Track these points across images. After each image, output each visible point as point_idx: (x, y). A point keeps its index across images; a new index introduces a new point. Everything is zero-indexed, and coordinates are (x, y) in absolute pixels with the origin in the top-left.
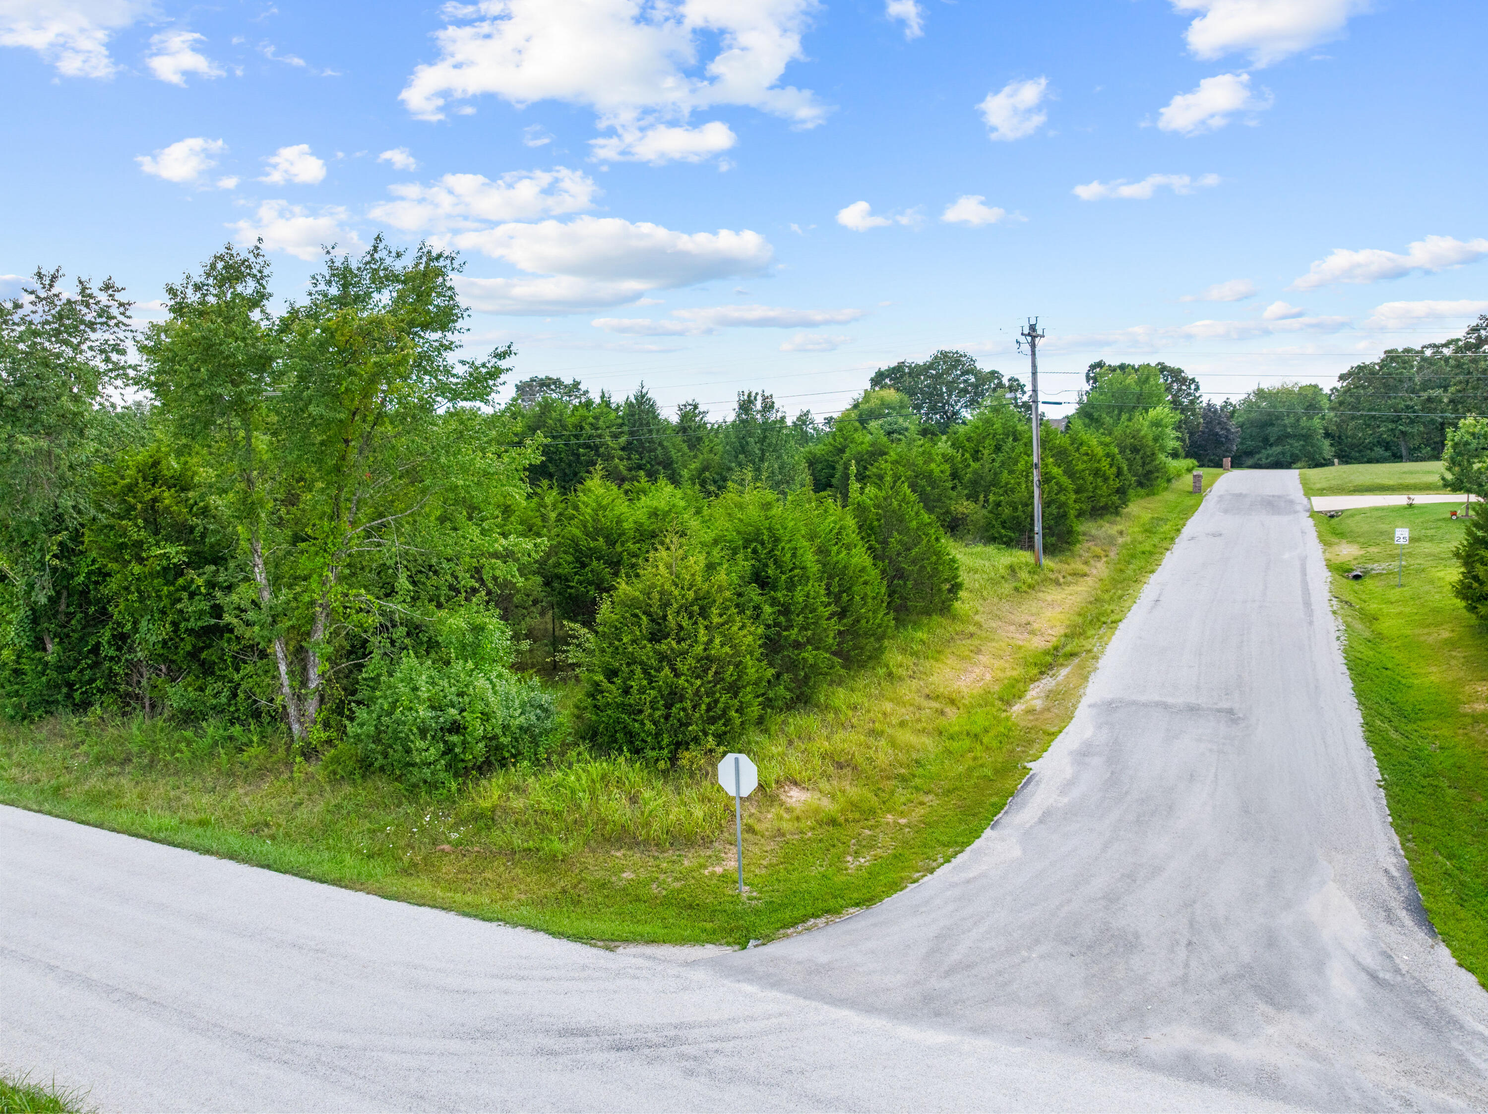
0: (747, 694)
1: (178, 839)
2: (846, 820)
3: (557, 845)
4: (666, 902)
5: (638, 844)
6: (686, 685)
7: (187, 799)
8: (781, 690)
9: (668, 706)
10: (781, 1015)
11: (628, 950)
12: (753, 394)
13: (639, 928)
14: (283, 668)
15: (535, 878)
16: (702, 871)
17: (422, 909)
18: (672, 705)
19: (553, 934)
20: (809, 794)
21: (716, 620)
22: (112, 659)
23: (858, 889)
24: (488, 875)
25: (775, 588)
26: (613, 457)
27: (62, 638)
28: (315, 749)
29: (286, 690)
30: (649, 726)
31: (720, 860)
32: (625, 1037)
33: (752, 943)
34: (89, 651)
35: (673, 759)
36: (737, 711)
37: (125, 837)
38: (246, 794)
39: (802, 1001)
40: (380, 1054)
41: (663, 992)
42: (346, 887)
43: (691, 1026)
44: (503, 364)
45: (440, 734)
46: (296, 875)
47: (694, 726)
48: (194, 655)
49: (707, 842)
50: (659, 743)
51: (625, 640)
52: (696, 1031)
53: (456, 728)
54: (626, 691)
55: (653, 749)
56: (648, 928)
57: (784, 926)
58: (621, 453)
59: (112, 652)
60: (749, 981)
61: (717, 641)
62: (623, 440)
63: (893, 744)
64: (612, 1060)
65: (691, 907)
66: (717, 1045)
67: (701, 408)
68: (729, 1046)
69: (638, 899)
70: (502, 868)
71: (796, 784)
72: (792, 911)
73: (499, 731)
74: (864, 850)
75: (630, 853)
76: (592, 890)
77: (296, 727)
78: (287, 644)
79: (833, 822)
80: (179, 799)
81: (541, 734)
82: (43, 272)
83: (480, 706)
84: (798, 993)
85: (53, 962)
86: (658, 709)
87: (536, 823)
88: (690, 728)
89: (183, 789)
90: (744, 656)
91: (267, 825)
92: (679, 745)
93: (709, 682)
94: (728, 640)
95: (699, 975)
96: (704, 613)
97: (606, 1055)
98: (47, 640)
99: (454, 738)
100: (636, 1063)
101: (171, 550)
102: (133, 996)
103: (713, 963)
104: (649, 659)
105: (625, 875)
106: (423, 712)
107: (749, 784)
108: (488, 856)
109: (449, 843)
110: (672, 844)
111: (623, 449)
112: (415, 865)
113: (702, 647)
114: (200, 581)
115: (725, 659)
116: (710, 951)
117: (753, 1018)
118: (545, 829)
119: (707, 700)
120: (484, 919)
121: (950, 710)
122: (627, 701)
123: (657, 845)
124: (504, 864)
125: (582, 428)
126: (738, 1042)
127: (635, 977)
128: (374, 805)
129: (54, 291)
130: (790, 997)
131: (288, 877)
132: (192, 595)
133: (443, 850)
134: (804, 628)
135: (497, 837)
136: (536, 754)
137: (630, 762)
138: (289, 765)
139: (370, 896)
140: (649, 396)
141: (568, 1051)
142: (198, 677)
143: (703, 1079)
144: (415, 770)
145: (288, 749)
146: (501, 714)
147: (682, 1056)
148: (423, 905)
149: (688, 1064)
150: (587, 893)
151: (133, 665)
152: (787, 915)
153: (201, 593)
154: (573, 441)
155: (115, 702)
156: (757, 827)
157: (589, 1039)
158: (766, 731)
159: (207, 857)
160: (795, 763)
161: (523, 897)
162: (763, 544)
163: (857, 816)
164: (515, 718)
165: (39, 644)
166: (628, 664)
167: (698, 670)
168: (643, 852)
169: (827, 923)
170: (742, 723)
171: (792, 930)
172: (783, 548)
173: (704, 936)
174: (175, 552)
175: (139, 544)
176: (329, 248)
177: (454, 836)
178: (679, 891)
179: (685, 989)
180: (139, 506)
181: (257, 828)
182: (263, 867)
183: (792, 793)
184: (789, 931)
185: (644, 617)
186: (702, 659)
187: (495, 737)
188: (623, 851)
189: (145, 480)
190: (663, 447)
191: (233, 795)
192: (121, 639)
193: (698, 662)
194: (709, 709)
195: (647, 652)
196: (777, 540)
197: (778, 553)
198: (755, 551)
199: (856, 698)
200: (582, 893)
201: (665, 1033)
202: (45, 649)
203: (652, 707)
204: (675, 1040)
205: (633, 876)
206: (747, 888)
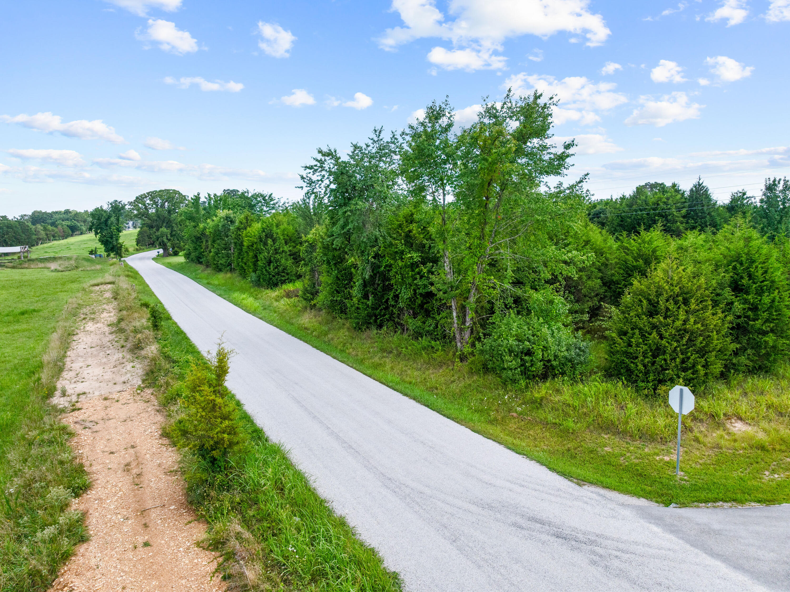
0: (712, 357)
1: (397, 387)
2: (774, 449)
3: (571, 424)
4: (626, 469)
5: (619, 433)
6: (667, 344)
7: (409, 372)
8: (743, 359)
9: (654, 356)
10: (669, 550)
11: (590, 488)
12: (777, 179)
13: (602, 479)
14: (455, 314)
15: (555, 439)
16: (655, 457)
17: (489, 440)
18: (658, 356)
19: (550, 469)
20: (750, 428)
21: (693, 307)
22: (393, 306)
23: (764, 492)
24: (531, 432)
25: (747, 293)
26: (677, 222)
27: (375, 294)
28: (466, 357)
29: (456, 325)
30: (641, 367)
31: (668, 453)
32: (564, 532)
33: (673, 505)
34: (385, 302)
35: (655, 389)
36: (703, 366)
37: (377, 383)
38: (433, 373)
39: (688, 547)
40: (437, 501)
41: (599, 515)
42: (457, 422)
43: (607, 538)
44: (570, 151)
45: (520, 355)
46: (438, 412)
47: (670, 371)
48: (421, 306)
49: (663, 441)
50: (647, 378)
51: (631, 314)
52: (609, 542)
53: (529, 353)
54: (629, 345)
55: (643, 381)
56: (608, 480)
57: (698, 501)
58: (682, 219)
59: (393, 303)
60: (657, 525)
61: (692, 320)
62: (684, 211)
64: (552, 541)
65: (640, 475)
66: (618, 553)
67: (748, 195)
68: (626, 556)
69: (609, 464)
70: (539, 431)
71: (740, 419)
72: (707, 493)
73: (552, 358)
74: (781, 470)
75: (613, 437)
76: (584, 452)
77: (459, 344)
78: (457, 303)
79: (763, 448)
80: (406, 371)
81: (578, 364)
82: (376, 129)
83: (544, 343)
84: (688, 541)
85: (329, 426)
86: (648, 358)
87: (563, 411)
88: (667, 372)
89: (409, 367)
90: (712, 332)
91: (437, 389)
92: (659, 381)
93: (683, 345)
94: (703, 321)
95: (627, 512)
96: (686, 302)
97: (549, 537)
98: (370, 295)
99: (527, 358)
100: (565, 547)
101: (415, 255)
102: (350, 447)
103: (639, 509)
104: (645, 326)
105: (606, 449)
106: (512, 341)
107: (688, 407)
108: (534, 423)
109: (516, 412)
110: (640, 438)
111: (684, 217)
112: (497, 420)
113: (681, 322)
114: (425, 270)
115: (697, 332)
116: (643, 502)
117: (649, 546)
118: (567, 415)
119: (681, 356)
120: (517, 453)
122: (629, 351)
123: (631, 436)
124: (541, 429)
125: (658, 205)
126: (633, 556)
127: (586, 503)
128: (485, 387)
129: (380, 138)
130: (681, 541)
131: (434, 412)
132: (421, 277)
133: (512, 416)
134: (767, 321)
135: (541, 414)
136: (574, 374)
137: (626, 386)
138: (453, 363)
139: (467, 429)
140: (704, 185)
141: (529, 529)
142: (423, 317)
143: (600, 569)
144: (505, 372)
145: (454, 354)
146: (554, 348)
147: (594, 553)
148: (490, 438)
149: (594, 558)
150: (581, 454)
151: (401, 310)
152: (703, 495)
153: (425, 276)
154: (652, 212)
155: (392, 326)
156: (701, 439)
157: (544, 526)
158: (728, 383)
159: (405, 397)
160: (743, 407)
161: (545, 448)
162: (741, 264)
163: (783, 448)
164: (561, 352)
165: (366, 296)
166: (632, 329)
167: (678, 337)
168: (620, 438)
169: (731, 507)
170: (706, 374)
171: (703, 504)
172: (757, 267)
173: (641, 493)
174: (416, 256)
175: (402, 253)
176: (485, 98)
177: (519, 409)
178: (636, 465)
179: (614, 517)
180: (403, 234)
181: (432, 389)
182: (426, 406)
183: (736, 425)
184: (701, 505)
185: (645, 301)
186: (680, 330)
187: (549, 361)
188: (608, 436)
189: (406, 222)
190: (711, 216)
191: (427, 373)
192: (396, 297)
193: (678, 331)
194: (683, 362)
195: (644, 322)
196: (753, 262)
197: (753, 270)
198: (735, 268)
200: (578, 453)
201: (589, 537)
202: (368, 300)
203: (644, 356)
204: (592, 542)
205: (610, 450)
206: (682, 473)
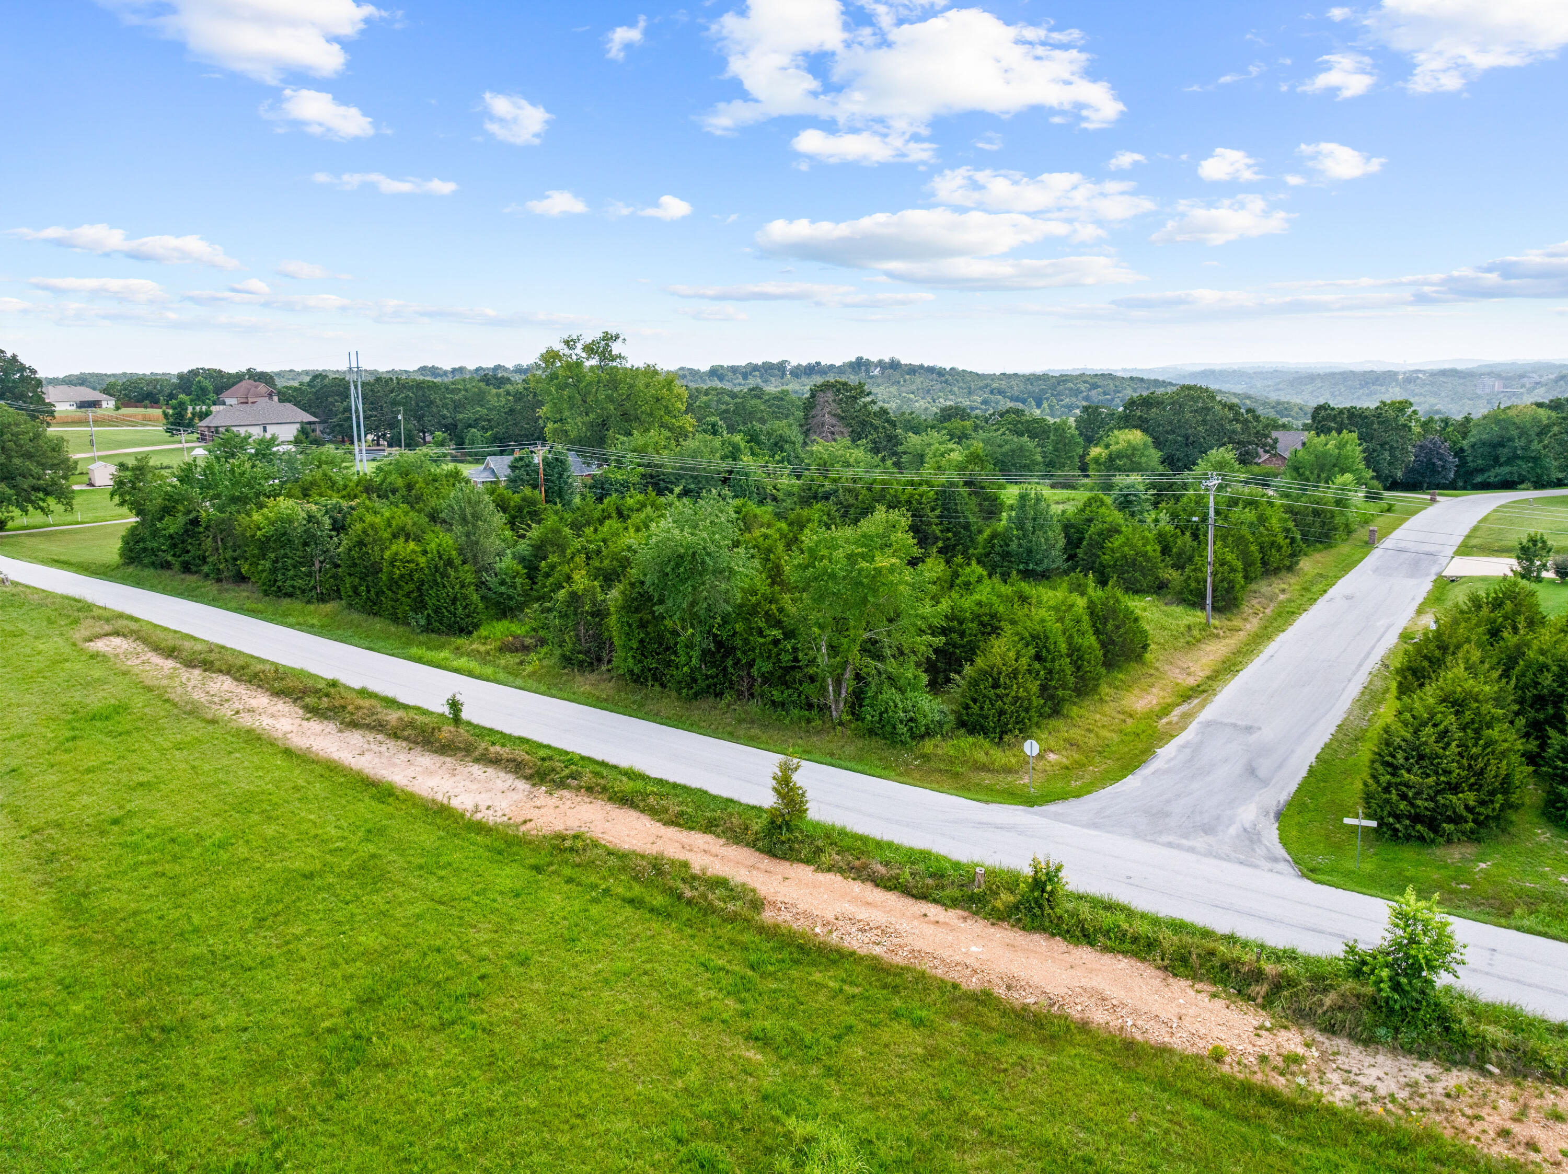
0: (1032, 713)
2: (1072, 768)
3: (959, 769)
4: (1003, 791)
5: (990, 771)
6: (1008, 708)
8: (1047, 709)
10: (1046, 825)
14: (831, 688)
15: (951, 779)
16: (1015, 782)
18: (1001, 716)
19: (966, 798)
20: (1057, 756)
21: (1021, 680)
22: (732, 674)
23: (1074, 792)
25: (1045, 661)
28: (844, 723)
29: (831, 697)
30: (991, 724)
31: (1022, 779)
33: (1036, 806)
34: (722, 670)
35: (1001, 738)
36: (1028, 719)
45: (907, 722)
47: (1010, 726)
49: (1017, 772)
50: (995, 731)
53: (913, 720)
54: (982, 708)
55: (992, 733)
56: (998, 799)
57: (1047, 802)
59: (733, 671)
61: (1021, 690)
63: (1097, 736)
65: (1013, 793)
69: (993, 789)
70: (937, 776)
71: (1053, 752)
72: (1050, 797)
73: (929, 722)
74: (1079, 779)
75: (987, 774)
76: (975, 785)
77: (834, 713)
78: (833, 678)
79: (1067, 768)
81: (944, 724)
83: (922, 712)
84: (1053, 820)
86: (995, 717)
87: (948, 760)
88: (1008, 726)
90: (1032, 695)
91: (834, 754)
92: (1003, 733)
93: (1017, 707)
94: (1026, 690)
96: (1015, 677)
99: (913, 725)
101: (776, 632)
104: (992, 696)
105: (986, 781)
106: (899, 713)
107: (1036, 751)
108: (931, 771)
109: (914, 765)
110: (1003, 772)
113: (1015, 692)
115: (1024, 697)
119: (1016, 715)
121: (1129, 721)
122: (981, 713)
123: (997, 772)
124: (939, 774)
130: (1049, 821)
133: (912, 768)
134: (1058, 680)
135: (933, 764)
136: (943, 733)
137: (984, 738)
138: (831, 730)
139: (894, 782)
144: (897, 736)
145: (830, 723)
146: (930, 715)
150: (973, 785)
152: (1048, 798)
155: (735, 694)
156: (1037, 768)
160: (1052, 742)
162: (1040, 640)
163: (1077, 766)
164: (935, 717)
166: (982, 697)
167: (1013, 702)
168: (992, 774)
169: (1063, 802)
173: (1018, 803)
177: (916, 763)
178: (1009, 788)
181: (830, 754)
183: (1051, 756)
184: (1049, 803)
185: (990, 677)
187: (928, 725)
188: (985, 773)
192: (735, 665)
193: (1013, 698)
194: (1016, 719)
195: (991, 693)
197: (1047, 644)
198: (1037, 644)
199: (1082, 712)
200: (971, 785)
203: (992, 716)
205: (989, 782)
206: (1033, 789)
